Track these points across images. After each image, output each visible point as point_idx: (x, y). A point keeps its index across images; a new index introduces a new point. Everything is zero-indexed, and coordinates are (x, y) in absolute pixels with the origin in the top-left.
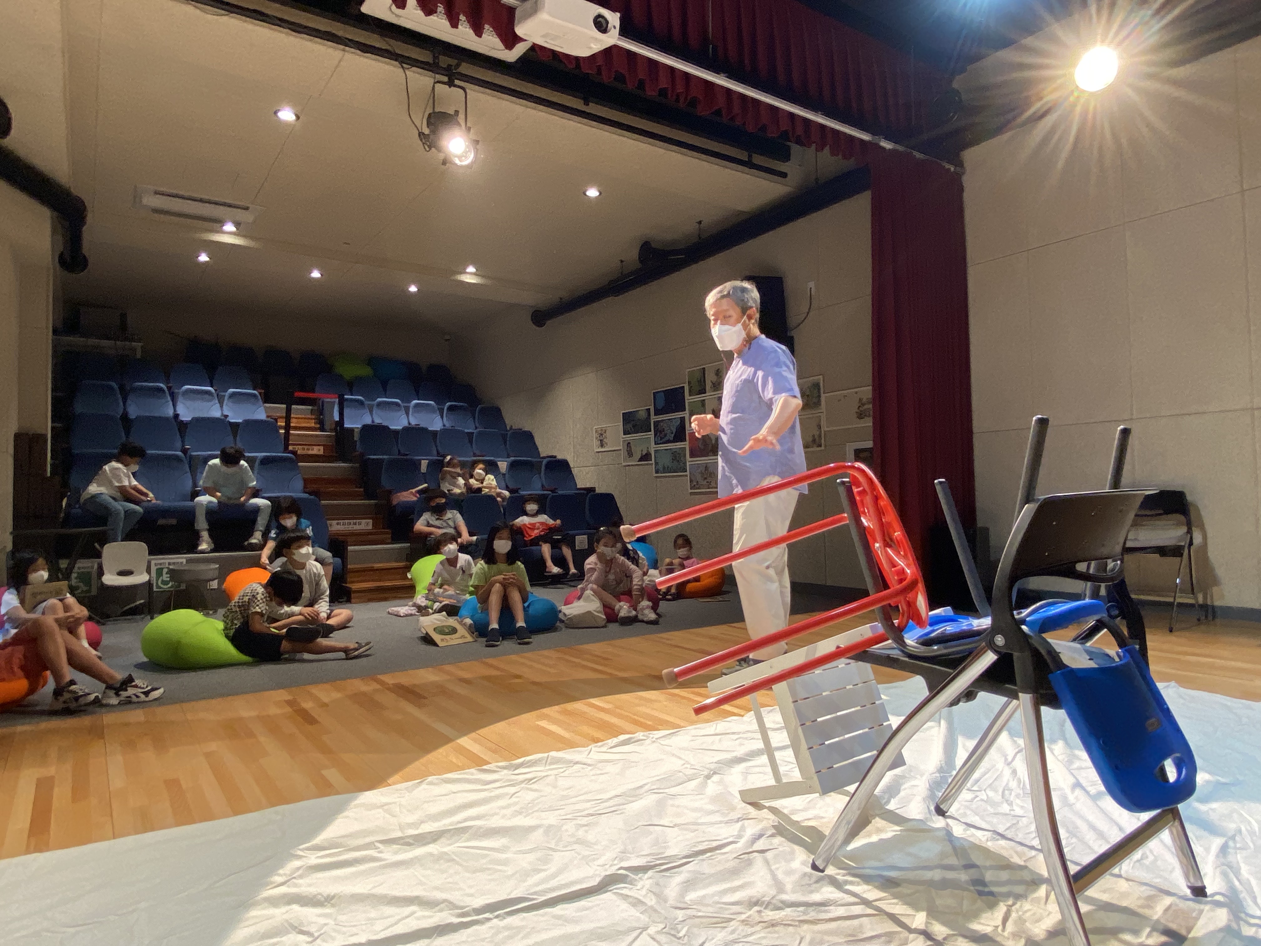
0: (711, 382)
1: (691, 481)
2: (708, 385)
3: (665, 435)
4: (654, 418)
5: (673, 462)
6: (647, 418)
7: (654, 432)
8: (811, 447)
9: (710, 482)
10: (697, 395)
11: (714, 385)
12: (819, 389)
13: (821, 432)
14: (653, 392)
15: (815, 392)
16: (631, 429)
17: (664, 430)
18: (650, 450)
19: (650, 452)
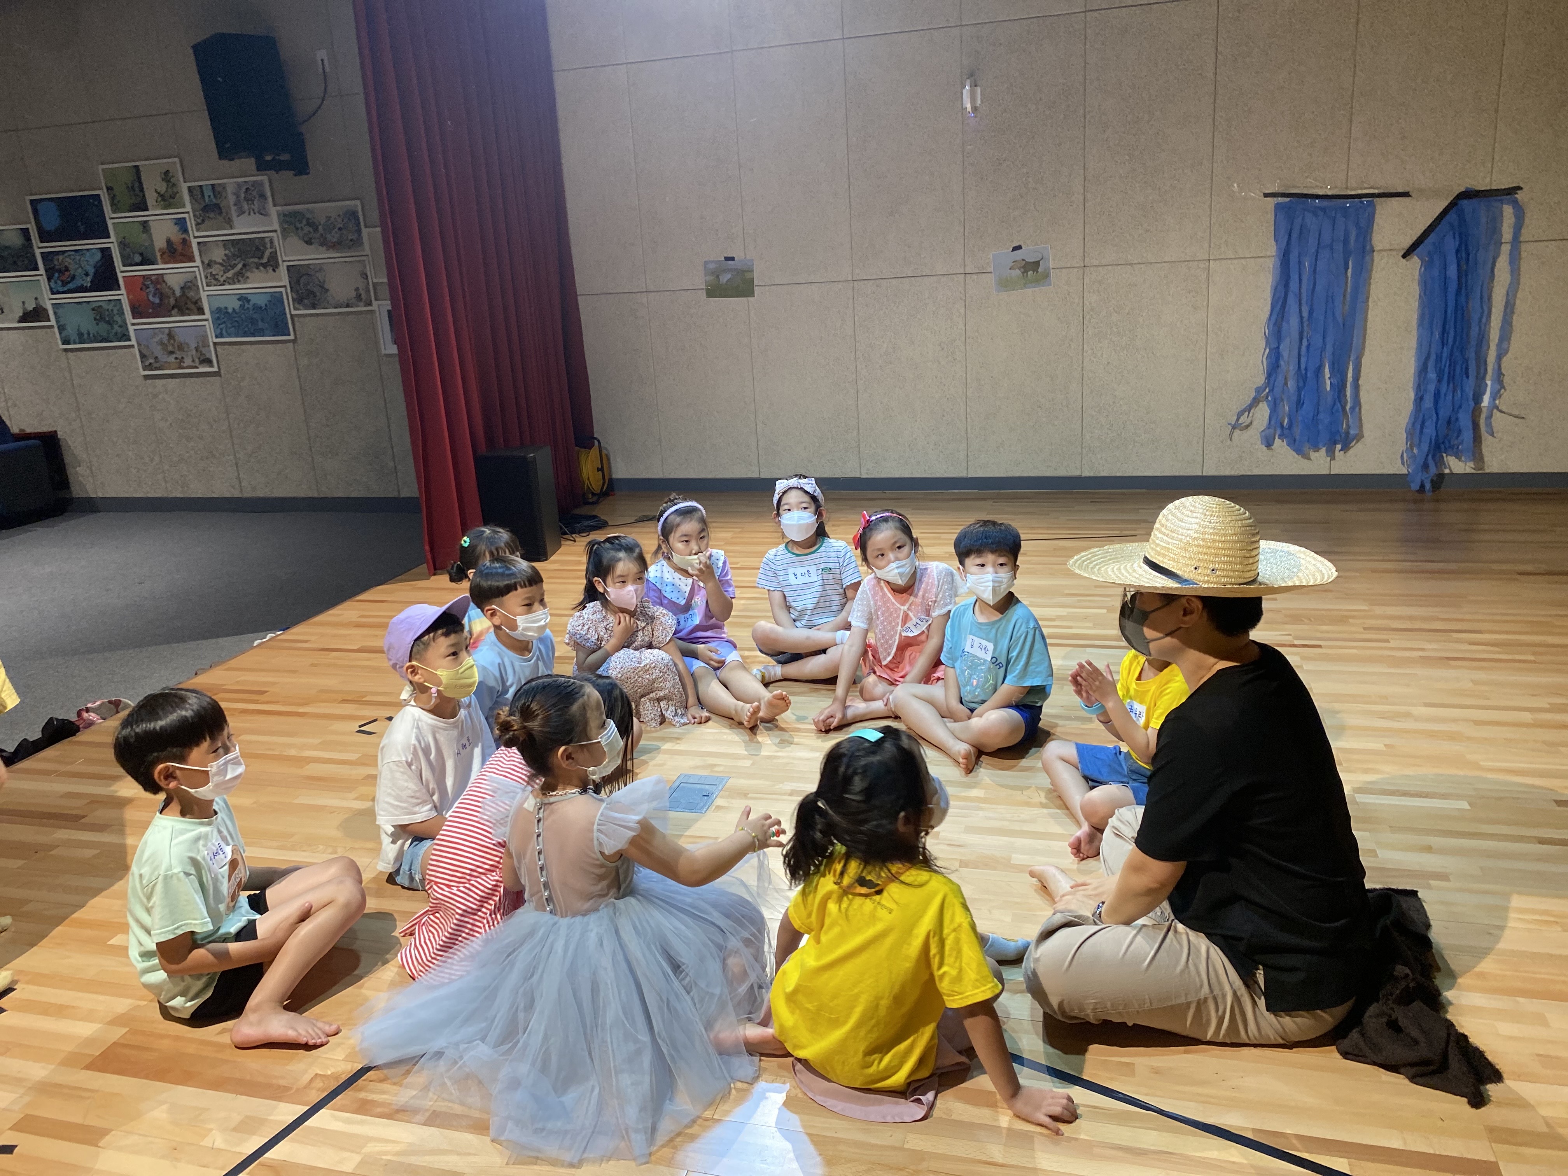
0: (156, 191)
1: (143, 356)
2: (151, 198)
3: (73, 278)
4: (39, 248)
5: (97, 324)
6: (24, 245)
7: (46, 271)
8: (357, 306)
9: (183, 358)
10: (131, 211)
11: (163, 197)
12: (356, 220)
13: (368, 284)
14: (29, 198)
15: (352, 225)
17: (67, 269)
18: (42, 303)
19: (44, 306)
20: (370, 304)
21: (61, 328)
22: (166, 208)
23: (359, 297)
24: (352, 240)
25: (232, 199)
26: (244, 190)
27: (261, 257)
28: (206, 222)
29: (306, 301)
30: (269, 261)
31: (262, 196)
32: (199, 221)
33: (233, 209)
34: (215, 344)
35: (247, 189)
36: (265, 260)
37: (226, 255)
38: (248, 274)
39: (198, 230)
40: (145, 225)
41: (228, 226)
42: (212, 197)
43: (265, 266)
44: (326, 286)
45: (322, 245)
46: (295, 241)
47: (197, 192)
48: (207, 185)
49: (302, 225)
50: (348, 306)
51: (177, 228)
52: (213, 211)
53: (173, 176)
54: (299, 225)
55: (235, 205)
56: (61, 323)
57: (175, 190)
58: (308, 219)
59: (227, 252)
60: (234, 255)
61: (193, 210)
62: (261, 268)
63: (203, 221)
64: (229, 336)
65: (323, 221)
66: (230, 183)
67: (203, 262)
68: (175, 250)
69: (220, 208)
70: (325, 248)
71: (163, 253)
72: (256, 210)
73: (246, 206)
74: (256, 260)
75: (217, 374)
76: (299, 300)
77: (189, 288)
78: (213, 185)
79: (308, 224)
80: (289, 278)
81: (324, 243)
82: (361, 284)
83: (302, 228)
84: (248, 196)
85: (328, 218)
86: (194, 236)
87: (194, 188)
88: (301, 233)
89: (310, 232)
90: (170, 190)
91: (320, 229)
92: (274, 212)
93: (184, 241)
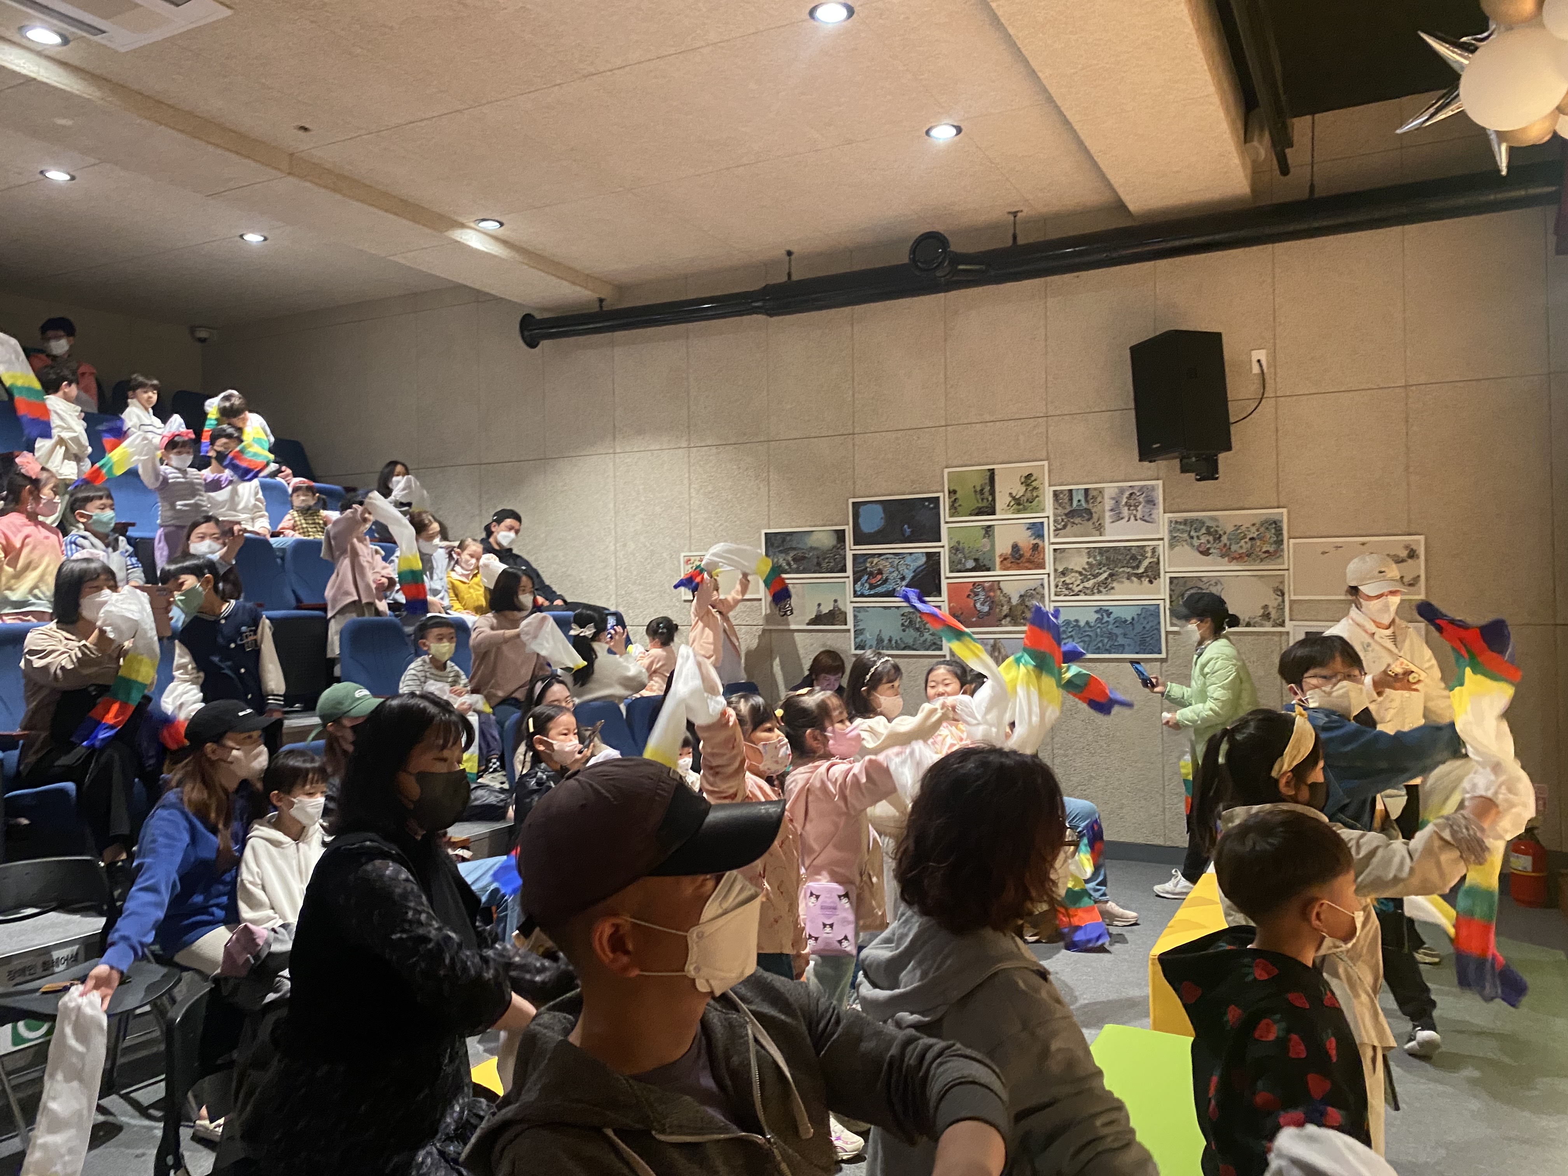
0: (1011, 495)
2: (1002, 500)
3: (885, 581)
4: (851, 550)
5: (904, 631)
6: (834, 547)
7: (854, 573)
8: (1262, 626)
10: (971, 515)
11: (1017, 501)
12: (1279, 531)
13: (1283, 601)
14: (851, 501)
15: (1270, 535)
16: (789, 564)
17: (880, 572)
18: (840, 605)
19: (843, 609)
20: (1282, 624)
21: (858, 633)
22: (1019, 512)
23: (1266, 616)
24: (1266, 552)
25: (1108, 504)
26: (1127, 494)
27: (1138, 567)
28: (1069, 527)
30: (1146, 571)
31: (1151, 502)
32: (1060, 526)
33: (1108, 514)
35: (1131, 494)
36: (1141, 570)
37: (1087, 564)
38: (1115, 584)
39: (1056, 536)
40: (987, 530)
41: (1097, 533)
42: (1083, 502)
43: (1139, 576)
45: (1222, 556)
46: (1185, 551)
47: (1064, 497)
48: (1078, 490)
49: (1199, 534)
51: (1029, 533)
52: (1081, 516)
53: (1036, 480)
54: (1193, 533)
55: (1112, 510)
56: (860, 629)
57: (1035, 493)
58: (1208, 528)
59: (1091, 560)
60: (1100, 564)
61: (1055, 515)
62: (1135, 579)
63: (1065, 527)
65: (1230, 529)
66: (1110, 489)
67: (1056, 570)
68: (1021, 556)
69: (1091, 514)
70: (1226, 560)
71: (1005, 559)
72: (1138, 517)
73: (1125, 511)
74: (1129, 570)
77: (1032, 596)
78: (1086, 490)
79: (1209, 532)
80: (1171, 590)
81: (1227, 553)
82: (1272, 601)
83: (1198, 537)
84: (1132, 502)
85: (1238, 527)
86: (1050, 542)
87: (1062, 492)
88: (1196, 542)
89: (1208, 542)
90: (1029, 495)
91: (1224, 539)
92: (1163, 519)
93: (1035, 547)
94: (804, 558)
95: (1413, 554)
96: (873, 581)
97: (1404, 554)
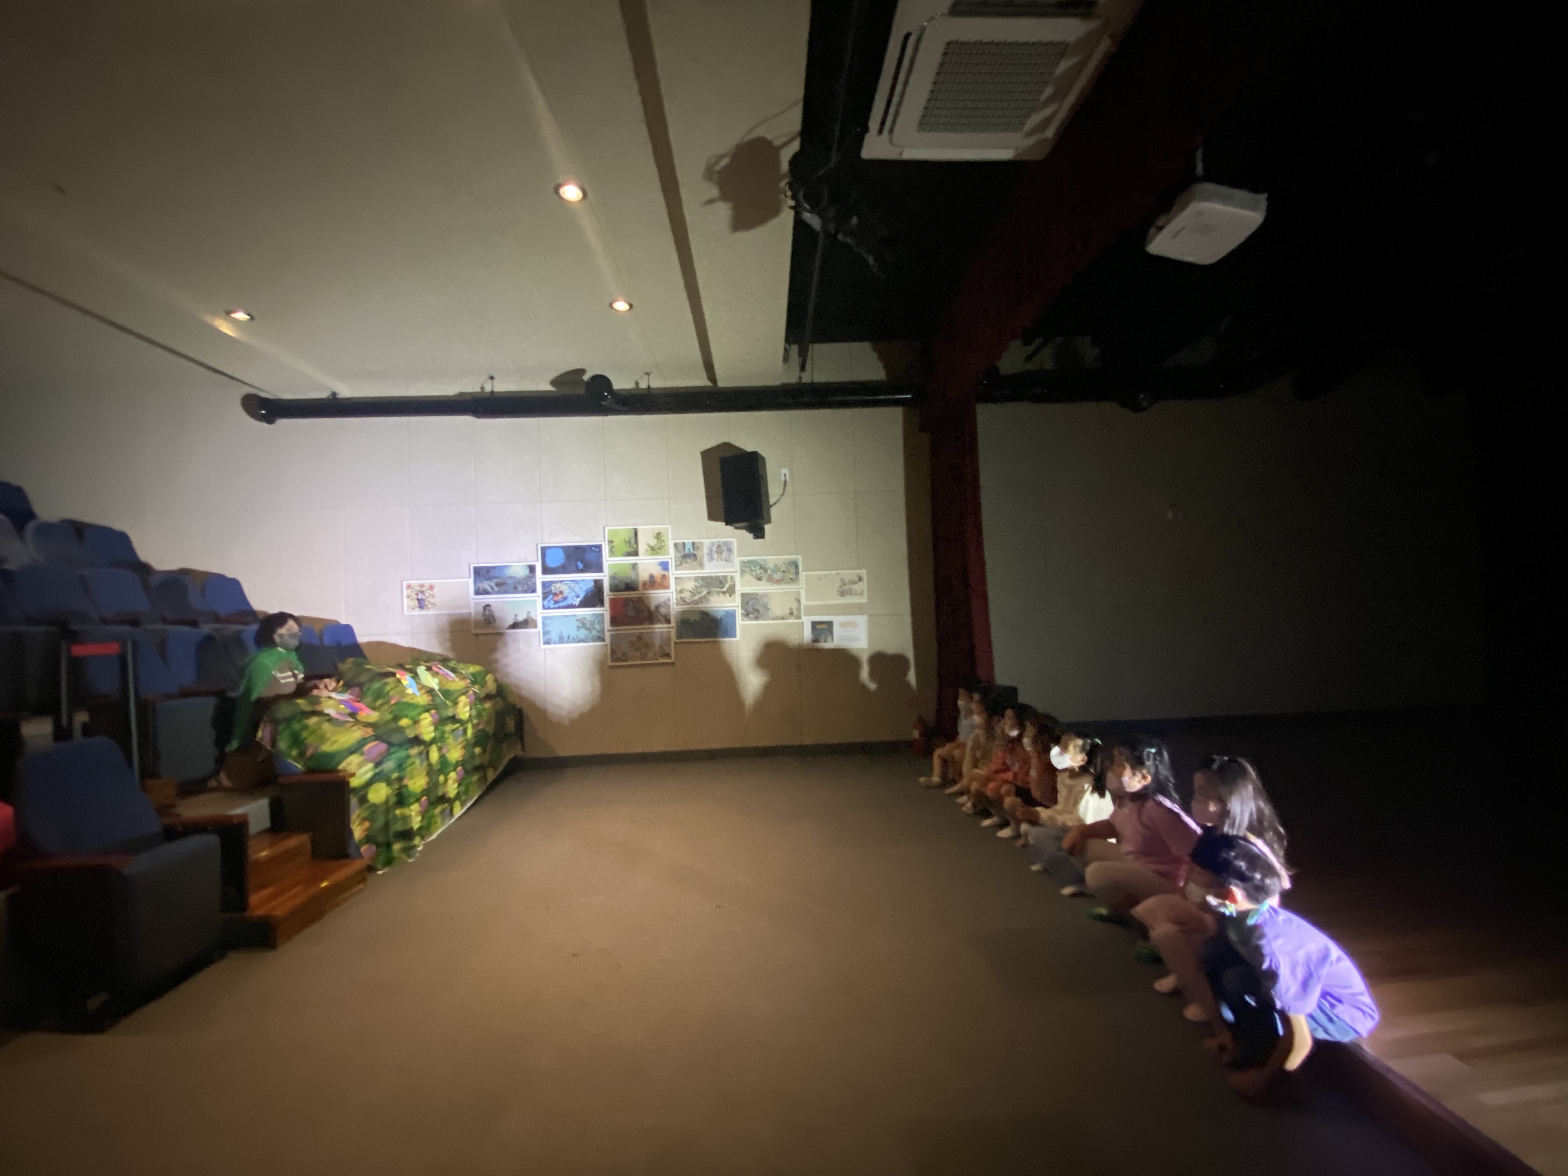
0: (648, 545)
1: (613, 652)
2: (642, 547)
4: (540, 577)
5: (578, 630)
6: (528, 576)
7: (544, 593)
8: (788, 619)
9: (646, 653)
10: (623, 556)
11: (652, 548)
12: (797, 567)
13: (800, 605)
14: (539, 546)
15: (792, 569)
16: (492, 588)
17: (561, 593)
18: (533, 615)
19: (534, 617)
20: (799, 617)
21: (545, 633)
22: (653, 554)
23: (791, 613)
24: (792, 579)
25: (706, 551)
26: (716, 546)
27: (723, 588)
28: (684, 563)
29: (751, 616)
30: (728, 590)
31: (730, 550)
32: (678, 564)
33: (706, 557)
34: (675, 643)
35: (719, 546)
36: (725, 589)
37: (695, 586)
38: (711, 598)
39: (676, 570)
40: (634, 566)
41: (700, 568)
42: (692, 550)
43: (724, 593)
44: (768, 606)
45: (768, 581)
46: (748, 577)
47: (680, 547)
48: (688, 543)
49: (756, 569)
50: (782, 619)
51: (660, 568)
52: (690, 558)
53: (663, 536)
54: (753, 568)
55: (708, 555)
56: (547, 629)
57: (663, 544)
58: (761, 565)
59: (697, 584)
60: (702, 586)
61: (675, 557)
62: (721, 594)
63: (681, 564)
64: (688, 637)
65: (771, 566)
66: (707, 542)
67: (676, 590)
69: (696, 556)
70: (770, 583)
72: (723, 559)
74: (718, 589)
75: (673, 663)
76: (747, 615)
77: (662, 606)
78: (693, 543)
79: (761, 568)
80: (742, 601)
81: (770, 579)
82: (794, 605)
83: (755, 571)
84: (718, 550)
85: (776, 565)
86: (673, 573)
87: (679, 543)
88: (754, 573)
89: (761, 573)
90: (659, 545)
91: (769, 572)
92: (737, 560)
93: (664, 576)
94: (503, 584)
95: (860, 579)
96: (556, 598)
97: (857, 579)
